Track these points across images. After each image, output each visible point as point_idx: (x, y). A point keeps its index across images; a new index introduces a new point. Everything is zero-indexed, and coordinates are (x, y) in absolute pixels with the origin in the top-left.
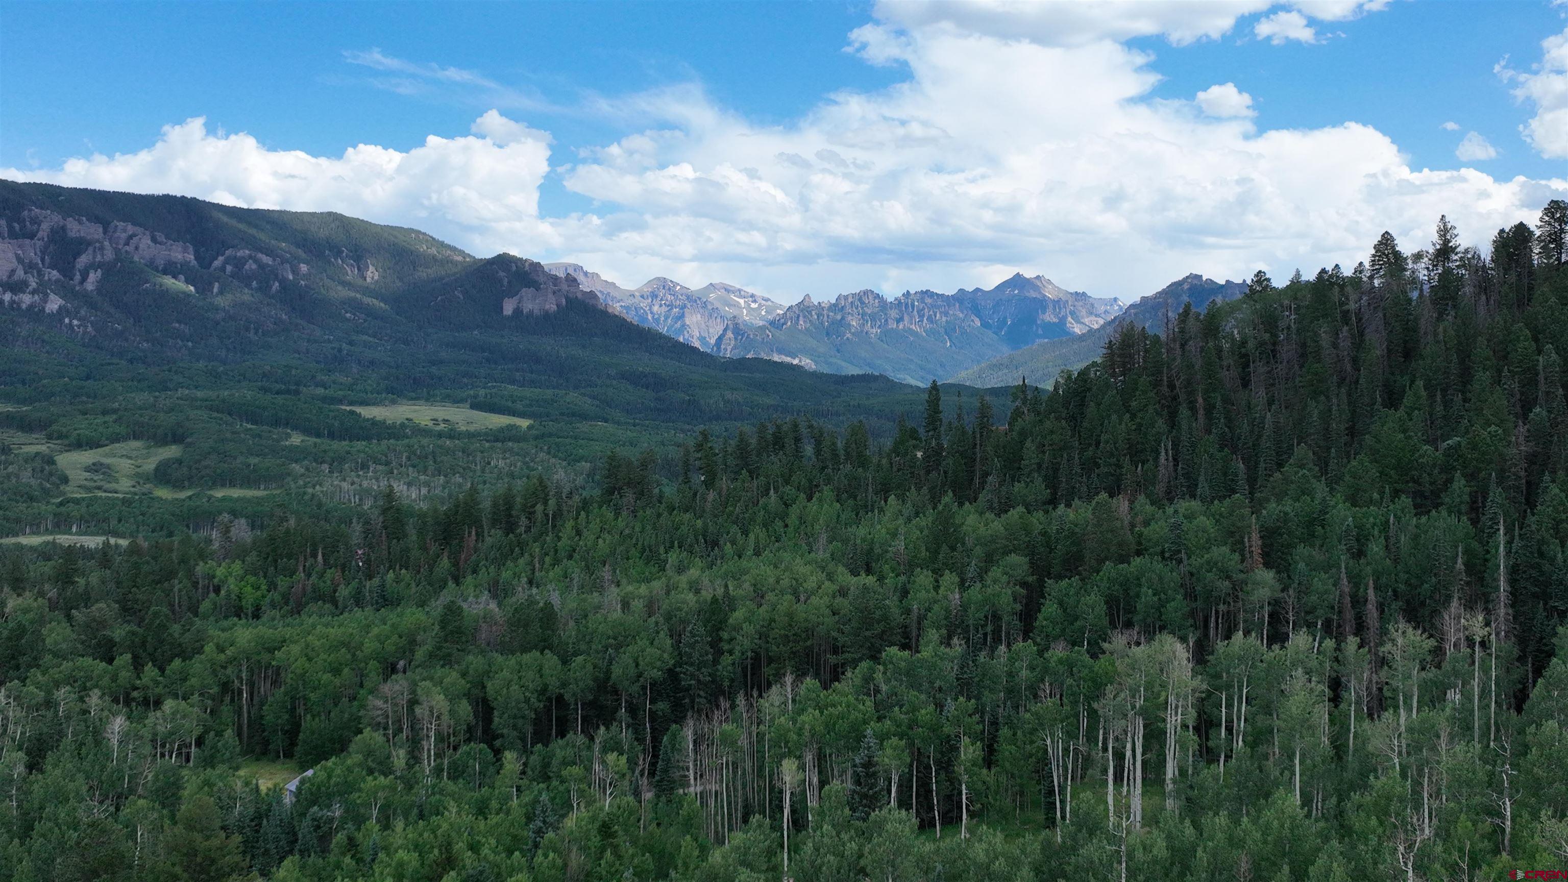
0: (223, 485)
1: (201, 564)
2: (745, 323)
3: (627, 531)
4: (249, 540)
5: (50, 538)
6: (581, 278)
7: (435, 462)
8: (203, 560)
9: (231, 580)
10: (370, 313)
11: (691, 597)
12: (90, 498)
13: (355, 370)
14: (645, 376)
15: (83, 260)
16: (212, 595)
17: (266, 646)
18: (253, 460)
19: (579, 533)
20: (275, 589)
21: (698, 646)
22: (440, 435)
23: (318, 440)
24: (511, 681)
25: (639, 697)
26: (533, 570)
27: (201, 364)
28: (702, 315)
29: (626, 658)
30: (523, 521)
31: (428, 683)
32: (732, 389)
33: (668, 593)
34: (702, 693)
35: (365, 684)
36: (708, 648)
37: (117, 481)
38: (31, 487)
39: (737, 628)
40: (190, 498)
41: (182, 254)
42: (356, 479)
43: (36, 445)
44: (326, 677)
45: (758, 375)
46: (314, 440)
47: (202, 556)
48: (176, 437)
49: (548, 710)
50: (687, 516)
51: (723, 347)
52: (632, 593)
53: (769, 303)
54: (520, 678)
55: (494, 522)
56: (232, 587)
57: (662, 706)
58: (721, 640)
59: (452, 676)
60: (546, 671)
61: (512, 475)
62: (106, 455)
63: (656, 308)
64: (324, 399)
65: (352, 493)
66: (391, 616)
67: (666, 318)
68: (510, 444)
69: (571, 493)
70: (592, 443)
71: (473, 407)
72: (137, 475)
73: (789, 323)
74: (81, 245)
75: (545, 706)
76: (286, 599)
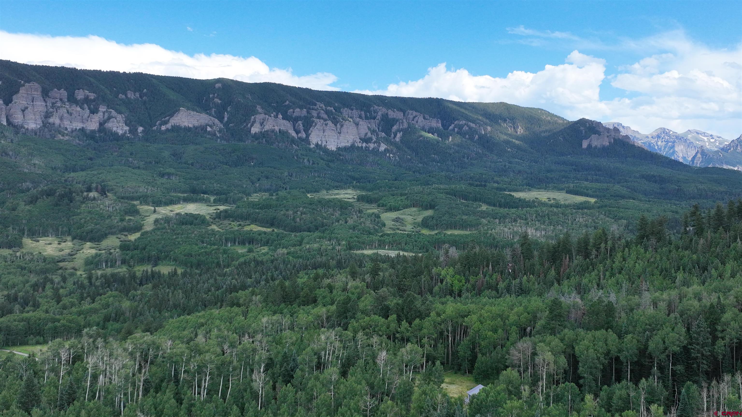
0: (451, 229)
1: (435, 268)
2: (708, 150)
3: (652, 260)
4: (457, 257)
5: (375, 251)
6: (621, 129)
7: (549, 219)
8: (436, 266)
9: (448, 277)
10: (518, 148)
11: (696, 303)
12: (394, 234)
13: (511, 175)
14: (654, 177)
15: (395, 128)
16: (439, 284)
17: (461, 314)
18: (465, 217)
19: (624, 260)
20: (469, 282)
21: (702, 334)
22: (551, 206)
23: (494, 208)
24: (589, 346)
25: (665, 361)
26: (599, 279)
27: (443, 173)
28: (684, 146)
29: (657, 338)
30: (594, 252)
31: (542, 344)
32: (701, 183)
33: (680, 299)
34: (704, 362)
35: (510, 339)
36: (708, 335)
37: (406, 226)
38: (370, 228)
39: (727, 324)
40: (436, 234)
41: (436, 124)
42: (511, 227)
43: (372, 209)
44: (490, 333)
45: (715, 176)
46: (491, 208)
47: (436, 265)
48: (432, 207)
49: (610, 364)
50: (687, 252)
51: (695, 162)
52: (658, 297)
53: (721, 139)
54: (594, 345)
55: (579, 252)
56: (448, 280)
57: (680, 368)
58: (716, 330)
59: (555, 341)
60: (610, 342)
61: (586, 226)
62: (402, 214)
63: (659, 143)
64: (497, 189)
65: (509, 234)
66: (524, 301)
67: (665, 147)
68: (586, 210)
69: (620, 238)
70: (627, 210)
71: (567, 192)
72: (415, 223)
73: (732, 149)
74: (394, 121)
75: (608, 362)
76: (474, 287)
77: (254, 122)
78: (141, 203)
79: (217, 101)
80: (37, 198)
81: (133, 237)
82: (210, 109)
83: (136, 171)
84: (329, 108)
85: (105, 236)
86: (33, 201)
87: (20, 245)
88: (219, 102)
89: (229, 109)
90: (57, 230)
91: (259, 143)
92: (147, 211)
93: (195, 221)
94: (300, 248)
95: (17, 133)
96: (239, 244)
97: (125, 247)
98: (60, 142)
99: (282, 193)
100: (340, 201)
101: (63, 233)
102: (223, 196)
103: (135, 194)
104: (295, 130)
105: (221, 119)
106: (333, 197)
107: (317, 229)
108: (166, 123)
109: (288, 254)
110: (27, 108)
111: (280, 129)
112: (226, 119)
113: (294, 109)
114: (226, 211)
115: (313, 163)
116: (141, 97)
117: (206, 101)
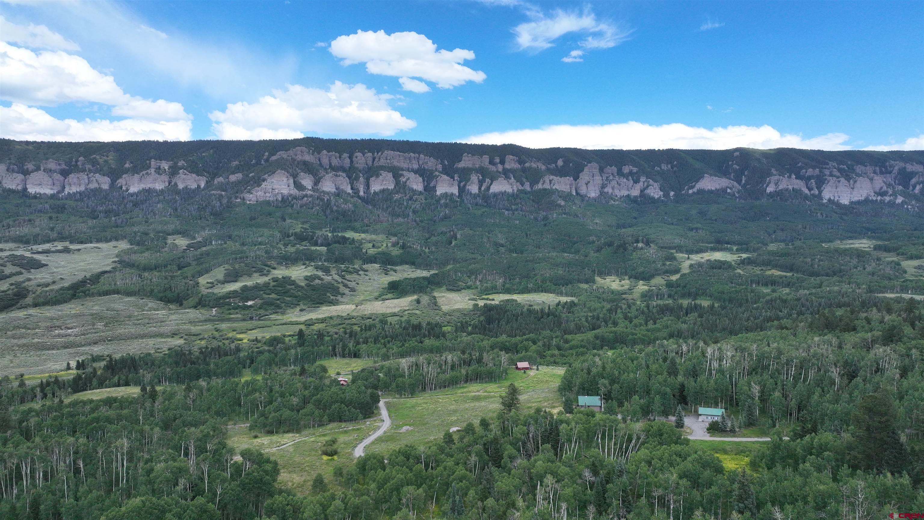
5: (899, 295)
12: (917, 280)
15: (913, 181)
38: (890, 274)
43: (891, 258)
74: (912, 174)
77: (770, 182)
78: (677, 252)
79: (736, 166)
80: (602, 248)
81: (674, 278)
82: (730, 174)
83: (672, 227)
84: (841, 166)
85: (652, 276)
86: (599, 250)
87: (594, 282)
88: (738, 167)
89: (746, 173)
90: (618, 271)
91: (774, 200)
92: (682, 258)
93: (723, 266)
94: (821, 289)
95: (583, 200)
96: (762, 285)
97: (669, 285)
98: (613, 205)
99: (798, 243)
100: (857, 249)
101: (622, 274)
102: (744, 246)
103: (671, 245)
104: (808, 188)
105: (739, 182)
106: (848, 246)
107: (835, 274)
108: (692, 187)
109: (810, 294)
110: (589, 182)
111: (793, 188)
112: (743, 182)
113: (806, 170)
114: (748, 258)
115: (827, 217)
116: (672, 168)
117: (726, 167)
